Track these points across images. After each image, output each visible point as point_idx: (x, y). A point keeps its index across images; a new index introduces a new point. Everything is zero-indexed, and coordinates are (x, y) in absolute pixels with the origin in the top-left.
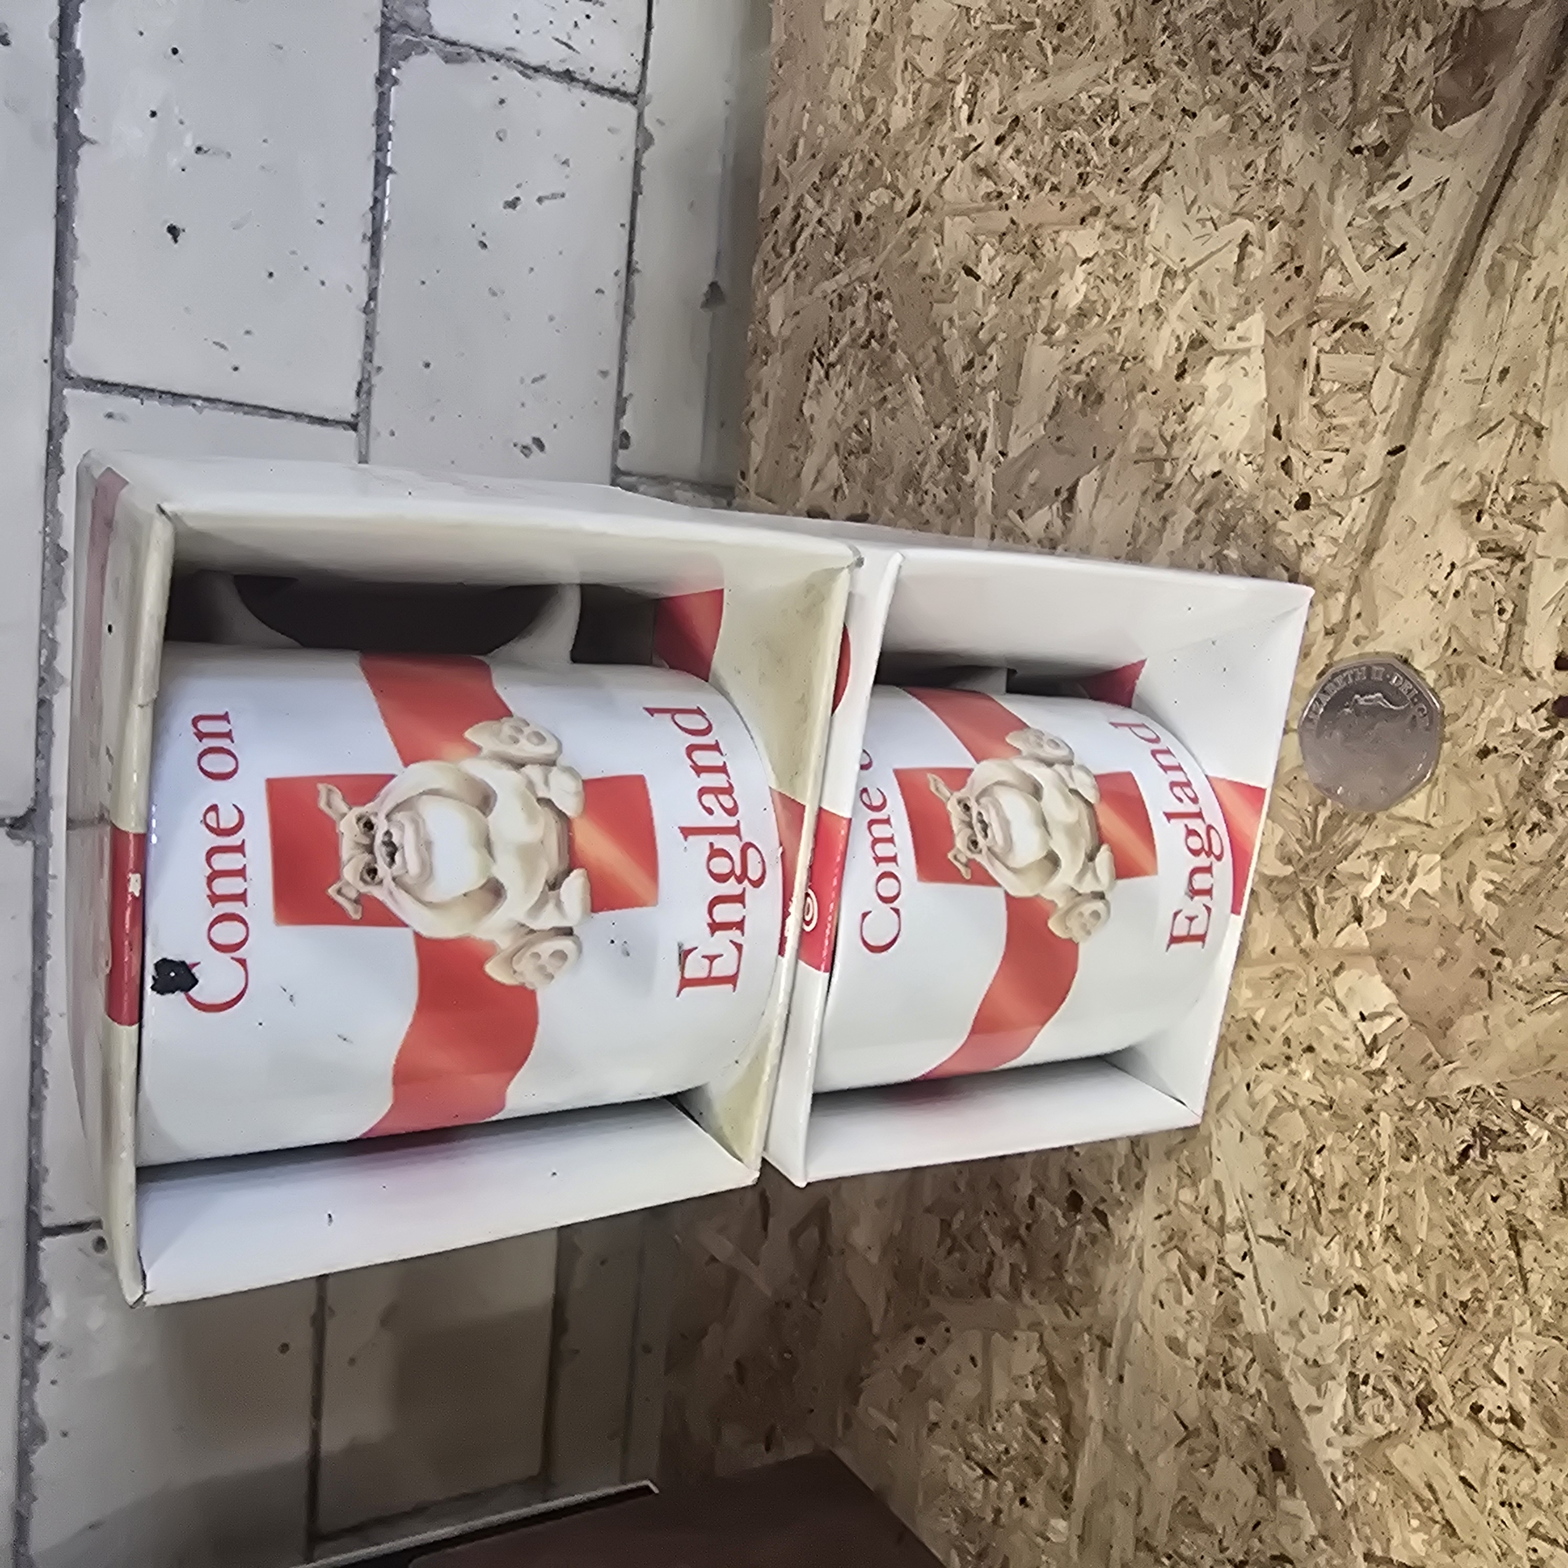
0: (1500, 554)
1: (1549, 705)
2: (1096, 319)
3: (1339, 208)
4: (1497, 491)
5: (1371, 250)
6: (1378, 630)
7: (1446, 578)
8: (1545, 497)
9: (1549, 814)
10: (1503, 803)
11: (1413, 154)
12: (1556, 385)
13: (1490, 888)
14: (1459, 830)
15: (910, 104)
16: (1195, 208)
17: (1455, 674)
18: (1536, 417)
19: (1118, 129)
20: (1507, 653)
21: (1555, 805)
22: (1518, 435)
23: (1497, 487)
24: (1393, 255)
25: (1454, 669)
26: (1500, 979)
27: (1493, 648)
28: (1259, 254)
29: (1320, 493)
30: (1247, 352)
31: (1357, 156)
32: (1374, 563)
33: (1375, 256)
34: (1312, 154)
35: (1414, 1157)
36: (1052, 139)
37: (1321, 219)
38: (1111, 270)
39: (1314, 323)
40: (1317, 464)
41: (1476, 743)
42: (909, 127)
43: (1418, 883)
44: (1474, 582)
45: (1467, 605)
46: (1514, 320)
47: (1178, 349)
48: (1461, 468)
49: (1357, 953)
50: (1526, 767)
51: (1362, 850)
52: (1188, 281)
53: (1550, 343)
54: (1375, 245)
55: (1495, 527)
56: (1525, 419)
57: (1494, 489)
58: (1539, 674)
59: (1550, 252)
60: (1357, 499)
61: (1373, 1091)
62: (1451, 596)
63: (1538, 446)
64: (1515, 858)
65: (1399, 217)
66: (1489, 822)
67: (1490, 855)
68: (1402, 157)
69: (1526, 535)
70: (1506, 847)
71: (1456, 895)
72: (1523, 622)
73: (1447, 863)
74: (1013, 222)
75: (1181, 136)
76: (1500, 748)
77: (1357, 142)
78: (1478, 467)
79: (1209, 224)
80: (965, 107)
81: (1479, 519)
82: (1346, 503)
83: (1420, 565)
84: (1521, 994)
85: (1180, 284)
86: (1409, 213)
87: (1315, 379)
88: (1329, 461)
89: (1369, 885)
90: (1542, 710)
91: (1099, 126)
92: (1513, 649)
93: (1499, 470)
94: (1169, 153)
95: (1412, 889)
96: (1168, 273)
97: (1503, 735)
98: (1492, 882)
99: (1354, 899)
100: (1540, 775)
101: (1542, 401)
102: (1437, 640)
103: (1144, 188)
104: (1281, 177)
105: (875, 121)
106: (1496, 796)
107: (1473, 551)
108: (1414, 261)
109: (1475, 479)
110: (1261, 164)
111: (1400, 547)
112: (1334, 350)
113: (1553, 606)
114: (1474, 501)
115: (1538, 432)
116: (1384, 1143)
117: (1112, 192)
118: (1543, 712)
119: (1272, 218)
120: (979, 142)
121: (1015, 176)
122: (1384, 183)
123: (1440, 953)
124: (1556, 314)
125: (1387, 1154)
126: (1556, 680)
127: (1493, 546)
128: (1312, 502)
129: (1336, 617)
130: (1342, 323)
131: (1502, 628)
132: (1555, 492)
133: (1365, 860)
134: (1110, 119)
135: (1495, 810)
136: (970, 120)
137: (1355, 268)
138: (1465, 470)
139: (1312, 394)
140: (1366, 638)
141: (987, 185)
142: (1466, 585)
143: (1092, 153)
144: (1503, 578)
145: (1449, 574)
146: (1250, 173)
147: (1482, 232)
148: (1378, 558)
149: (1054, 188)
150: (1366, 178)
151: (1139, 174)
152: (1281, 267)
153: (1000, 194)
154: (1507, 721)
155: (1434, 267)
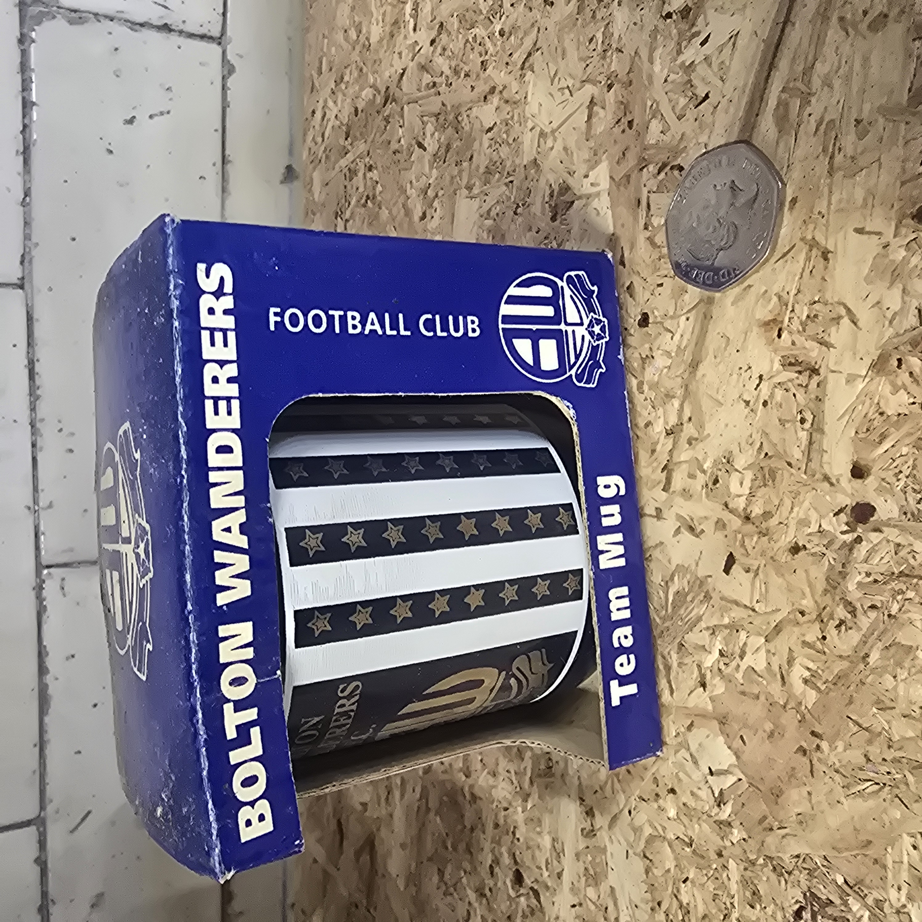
0: (799, 368)
1: (848, 510)
2: (497, 175)
3: (657, 68)
4: (793, 311)
5: (683, 101)
6: (706, 433)
7: (756, 389)
8: (834, 316)
9: (853, 612)
10: (813, 596)
11: (711, 13)
12: (837, 211)
13: (807, 674)
14: (779, 617)
15: (381, 24)
16: (557, 79)
17: (767, 476)
18: (823, 242)
19: (504, 22)
20: (809, 460)
21: (858, 606)
22: (808, 259)
23: (793, 307)
24: (700, 103)
25: (766, 470)
26: (819, 760)
27: (797, 454)
28: (601, 112)
29: (656, 313)
30: (598, 194)
31: (668, 21)
32: (699, 374)
33: (686, 105)
34: (635, 24)
35: (758, 907)
36: (463, 37)
37: (644, 78)
38: (505, 136)
39: (643, 168)
40: (652, 288)
41: (788, 540)
42: (381, 41)
43: (748, 660)
44: (779, 393)
45: (774, 414)
46: (799, 153)
47: (551, 195)
48: (763, 290)
49: (704, 716)
50: (831, 567)
51: (703, 625)
52: (555, 140)
53: (831, 172)
54: (686, 96)
55: (793, 343)
56: (813, 244)
57: (790, 309)
58: (838, 481)
59: (826, 88)
60: (684, 318)
61: (722, 838)
62: (761, 406)
63: (826, 268)
64: (826, 650)
65: (701, 70)
66: (802, 613)
67: (805, 644)
68: (702, 16)
69: (820, 350)
70: (818, 639)
71: (779, 676)
72: (821, 431)
73: (771, 646)
74: (443, 104)
75: (543, 23)
76: (808, 546)
77: (667, 9)
78: (776, 289)
79: (567, 91)
80: (412, 20)
81: (779, 336)
82: (675, 321)
83: (735, 376)
84: (837, 777)
85: (550, 143)
86: (710, 65)
87: (647, 216)
88: (661, 285)
89: (710, 656)
90: (842, 515)
91: (492, 22)
92: (814, 455)
93: (794, 292)
94: (537, 37)
95: (744, 665)
96: (542, 134)
97: (810, 534)
98: (808, 669)
99: (699, 666)
100: (843, 575)
101: (827, 226)
102: (751, 444)
103: (522, 68)
104: (614, 46)
105: (362, 38)
106: (807, 591)
107: (777, 366)
108: (715, 108)
109: (775, 299)
110: (599, 36)
111: (718, 360)
112: (658, 191)
113: (847, 417)
114: (774, 320)
115: (825, 255)
116: (734, 887)
117: (502, 73)
118: (843, 517)
119: (609, 82)
120: (420, 46)
121: (443, 70)
122: (689, 42)
123: (769, 727)
124: (834, 144)
125: (736, 897)
126: (852, 488)
127: (793, 361)
128: (650, 321)
129: (673, 420)
130: (664, 166)
131: (803, 435)
132: (843, 312)
133: (706, 634)
134: (498, 15)
135: (807, 603)
136: (415, 30)
137: (670, 117)
138: (766, 291)
139: (646, 228)
140: (696, 439)
141: (427, 79)
142: (772, 396)
143: (489, 44)
144: (802, 390)
145: (758, 385)
146: (592, 46)
147: (769, 75)
148: (702, 370)
149: (467, 75)
150: (676, 39)
151: (519, 57)
152: (617, 123)
153: (435, 84)
154: (813, 522)
155: (732, 110)
